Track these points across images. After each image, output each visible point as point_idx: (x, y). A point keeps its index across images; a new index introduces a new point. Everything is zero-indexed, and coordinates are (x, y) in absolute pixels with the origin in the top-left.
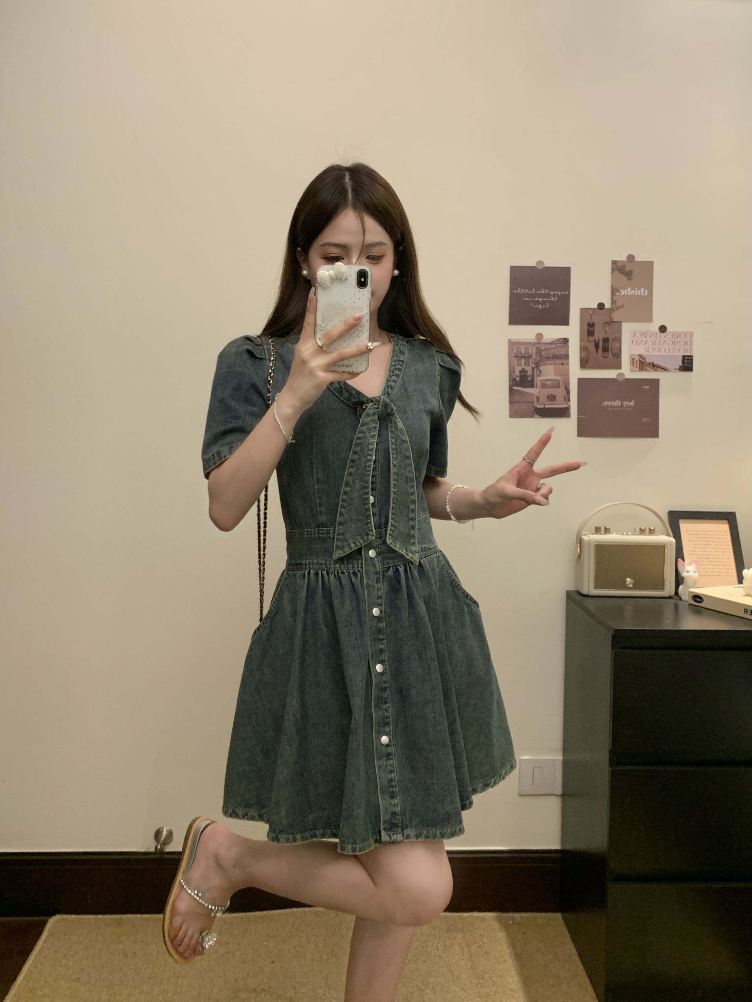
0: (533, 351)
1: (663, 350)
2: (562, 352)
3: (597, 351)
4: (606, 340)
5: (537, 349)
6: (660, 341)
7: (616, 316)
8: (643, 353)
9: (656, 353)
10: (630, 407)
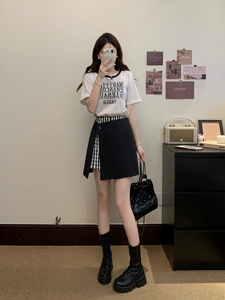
0: (152, 74)
1: (195, 73)
2: (161, 75)
3: (172, 74)
4: (175, 70)
5: (154, 74)
6: (194, 70)
7: (179, 63)
8: (188, 74)
9: (193, 74)
10: (184, 90)
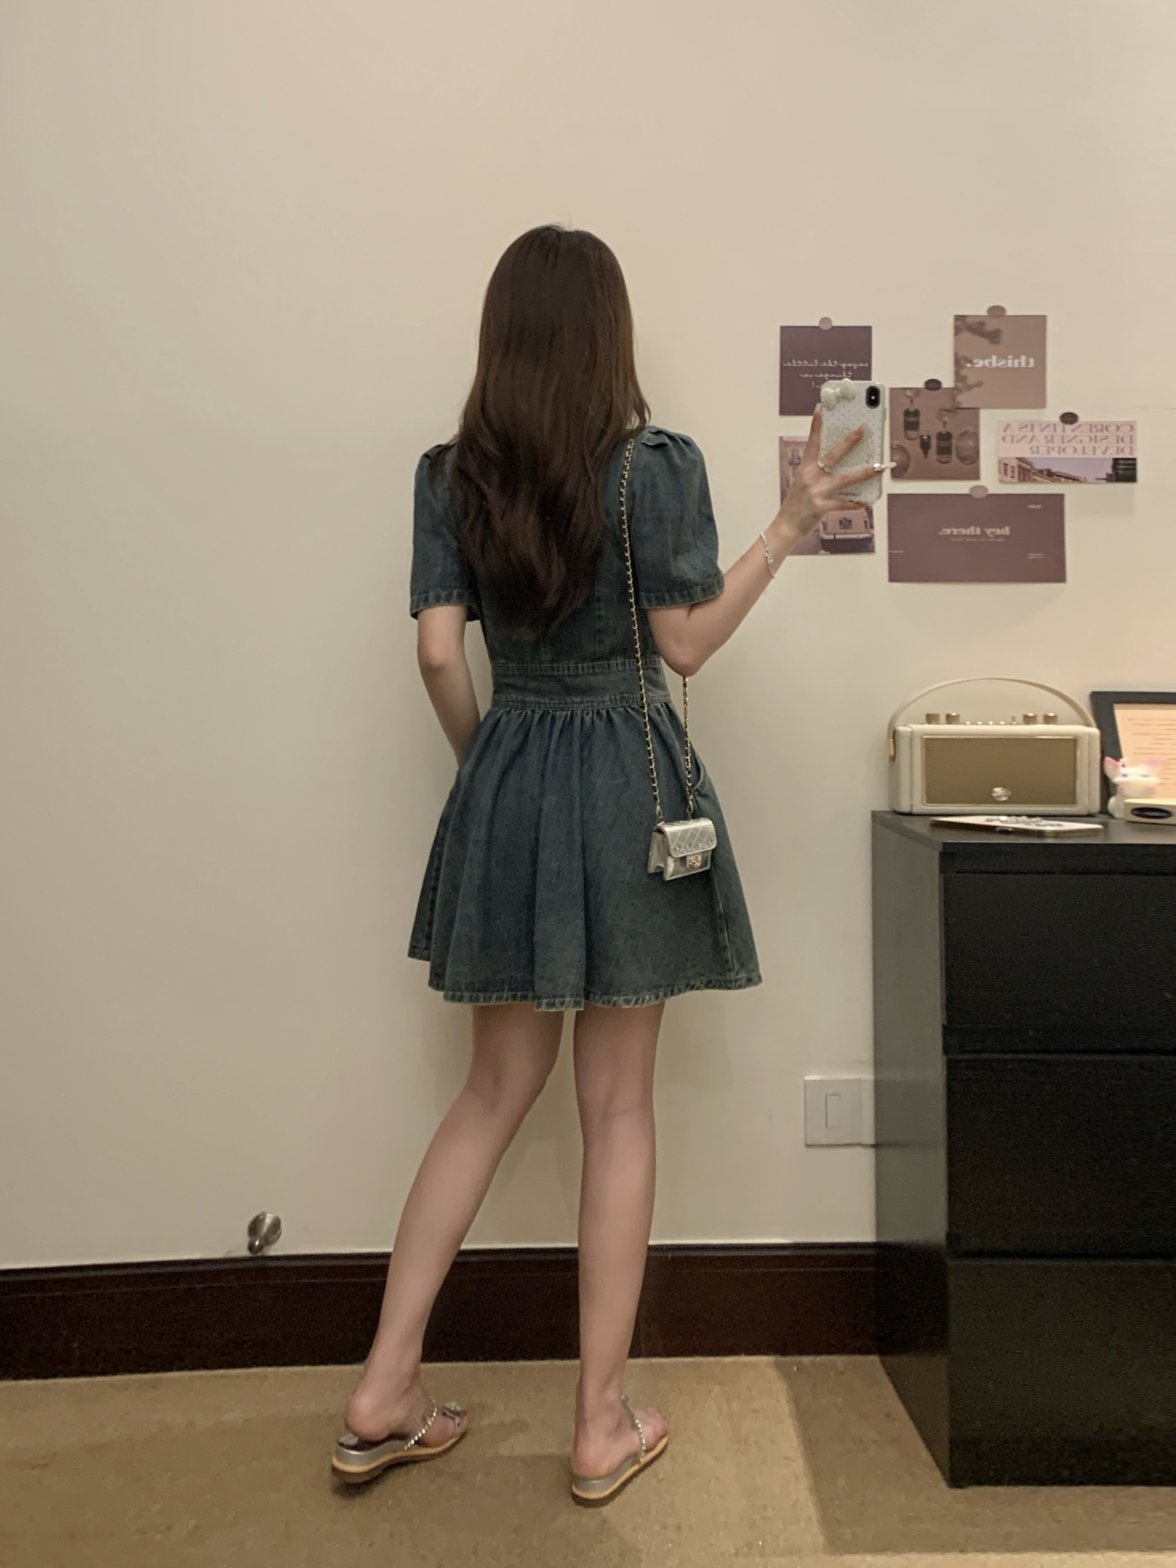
1: (1069, 450)
3: (926, 453)
4: (945, 437)
6: (1063, 436)
7: (966, 400)
9: (1054, 454)
10: (1001, 536)
